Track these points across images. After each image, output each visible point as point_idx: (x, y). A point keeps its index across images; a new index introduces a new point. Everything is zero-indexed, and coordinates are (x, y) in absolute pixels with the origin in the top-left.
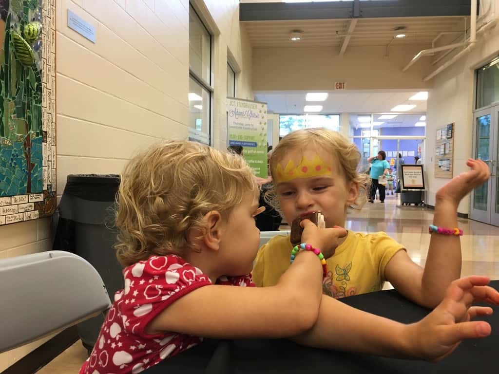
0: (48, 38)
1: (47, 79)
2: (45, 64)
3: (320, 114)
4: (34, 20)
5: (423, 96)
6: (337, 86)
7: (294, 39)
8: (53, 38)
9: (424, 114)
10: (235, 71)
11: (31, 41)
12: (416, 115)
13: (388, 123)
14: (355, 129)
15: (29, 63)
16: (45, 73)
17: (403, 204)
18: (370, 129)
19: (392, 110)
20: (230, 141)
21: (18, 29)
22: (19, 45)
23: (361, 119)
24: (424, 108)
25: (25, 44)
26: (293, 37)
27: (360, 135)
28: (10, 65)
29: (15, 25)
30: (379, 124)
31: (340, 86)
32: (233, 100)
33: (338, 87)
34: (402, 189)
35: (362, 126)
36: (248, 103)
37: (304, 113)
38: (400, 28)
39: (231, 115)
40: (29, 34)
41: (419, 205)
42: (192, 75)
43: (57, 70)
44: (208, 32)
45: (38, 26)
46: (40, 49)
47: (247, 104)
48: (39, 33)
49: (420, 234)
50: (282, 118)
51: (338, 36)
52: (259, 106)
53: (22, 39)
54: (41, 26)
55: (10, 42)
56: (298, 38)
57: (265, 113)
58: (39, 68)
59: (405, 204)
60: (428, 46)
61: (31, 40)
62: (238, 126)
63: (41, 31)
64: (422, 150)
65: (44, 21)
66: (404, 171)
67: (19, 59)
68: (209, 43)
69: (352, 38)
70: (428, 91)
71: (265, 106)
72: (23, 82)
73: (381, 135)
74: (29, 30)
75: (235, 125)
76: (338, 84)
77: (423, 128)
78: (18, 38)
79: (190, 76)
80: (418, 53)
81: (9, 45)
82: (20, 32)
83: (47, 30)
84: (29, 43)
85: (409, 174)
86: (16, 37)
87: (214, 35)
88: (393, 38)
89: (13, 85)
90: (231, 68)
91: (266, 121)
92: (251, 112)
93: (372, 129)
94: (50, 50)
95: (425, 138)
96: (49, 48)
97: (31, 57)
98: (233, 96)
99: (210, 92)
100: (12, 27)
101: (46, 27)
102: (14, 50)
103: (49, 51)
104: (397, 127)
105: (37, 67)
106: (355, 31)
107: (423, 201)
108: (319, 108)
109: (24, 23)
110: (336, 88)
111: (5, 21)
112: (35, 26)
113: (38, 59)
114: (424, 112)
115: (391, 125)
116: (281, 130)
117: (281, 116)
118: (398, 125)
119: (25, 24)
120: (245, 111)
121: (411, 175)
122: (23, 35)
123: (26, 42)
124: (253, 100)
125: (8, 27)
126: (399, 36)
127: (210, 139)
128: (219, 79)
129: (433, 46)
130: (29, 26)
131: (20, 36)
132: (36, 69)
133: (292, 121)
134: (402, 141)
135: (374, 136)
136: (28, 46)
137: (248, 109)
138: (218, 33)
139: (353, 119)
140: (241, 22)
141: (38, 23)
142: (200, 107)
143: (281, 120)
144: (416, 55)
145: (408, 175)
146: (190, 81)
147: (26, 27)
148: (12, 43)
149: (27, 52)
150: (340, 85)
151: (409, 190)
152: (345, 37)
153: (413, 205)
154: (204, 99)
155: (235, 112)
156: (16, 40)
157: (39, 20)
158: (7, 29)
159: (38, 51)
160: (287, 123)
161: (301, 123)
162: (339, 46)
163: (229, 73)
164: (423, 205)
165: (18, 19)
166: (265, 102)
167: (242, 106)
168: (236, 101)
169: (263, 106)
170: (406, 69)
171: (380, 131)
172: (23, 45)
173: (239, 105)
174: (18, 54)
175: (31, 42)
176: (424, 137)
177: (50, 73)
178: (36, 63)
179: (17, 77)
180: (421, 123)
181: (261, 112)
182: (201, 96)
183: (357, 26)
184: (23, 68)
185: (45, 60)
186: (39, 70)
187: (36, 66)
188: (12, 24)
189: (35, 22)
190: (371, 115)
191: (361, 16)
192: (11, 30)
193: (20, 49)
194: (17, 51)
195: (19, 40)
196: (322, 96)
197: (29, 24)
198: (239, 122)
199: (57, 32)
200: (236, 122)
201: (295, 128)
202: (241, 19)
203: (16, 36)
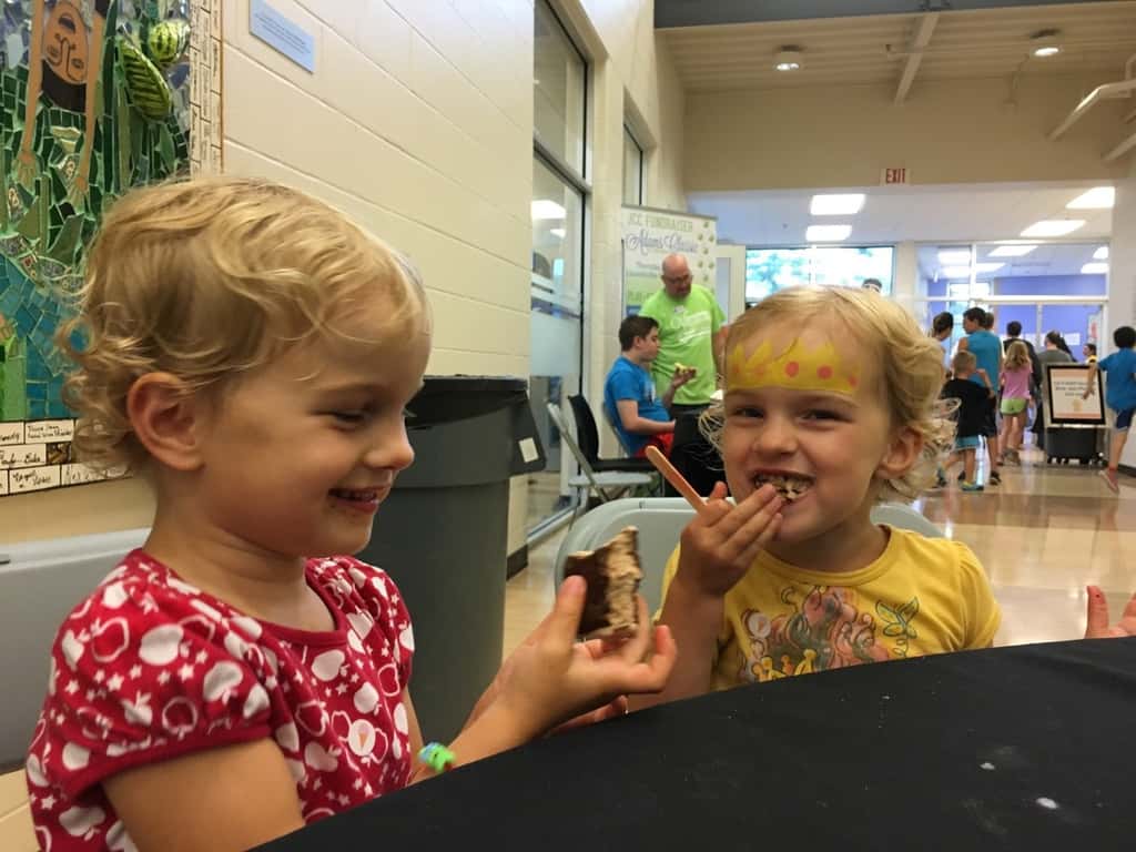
0: (205, 58)
1: (203, 153)
2: (198, 118)
3: (846, 245)
4: (170, 15)
5: (1101, 197)
6: (888, 176)
7: (784, 67)
8: (216, 59)
9: (1105, 241)
10: (643, 147)
11: (163, 64)
12: (1083, 245)
13: (1014, 265)
14: (930, 281)
15: (159, 113)
16: (198, 139)
17: (1050, 461)
18: (967, 281)
19: (1023, 234)
20: (629, 308)
21: (135, 35)
22: (135, 70)
23: (945, 257)
24: (1106, 228)
25: (149, 69)
26: (780, 63)
27: (945, 294)
28: (116, 117)
29: (128, 26)
30: (992, 268)
31: (896, 176)
32: (638, 212)
33: (891, 179)
34: (1048, 423)
35: (948, 273)
36: (672, 217)
37: (806, 244)
38: (1045, 34)
39: (632, 245)
40: (160, 46)
41: (1091, 463)
42: (540, 152)
43: (225, 132)
44: (580, 55)
45: (180, 30)
46: (186, 82)
47: (668, 220)
48: (181, 46)
49: (1092, 533)
50: (754, 256)
51: (890, 57)
52: (698, 223)
53: (144, 57)
54: (187, 29)
55: (116, 64)
56: (794, 65)
57: (711, 239)
58: (184, 127)
59: (1054, 460)
60: (1116, 74)
61: (162, 61)
62: (648, 271)
63: (187, 43)
64: (1098, 331)
65: (194, 20)
66: (1053, 380)
67: (136, 103)
68: (582, 81)
69: (923, 61)
70: (1116, 186)
71: (712, 224)
72: (147, 158)
73: (995, 294)
74: (160, 38)
75: (640, 270)
76: (891, 173)
77: (1102, 277)
78: (133, 55)
79: (535, 156)
80: (1090, 93)
81: (115, 72)
82: (138, 43)
83: (201, 38)
84: (160, 70)
85: (1067, 386)
86: (128, 54)
87: (593, 62)
88: (1028, 57)
89: (123, 163)
90: (633, 139)
91: (714, 261)
92: (679, 239)
93: (973, 278)
94: (208, 85)
95: (1107, 301)
96: (206, 81)
97: (163, 100)
98: (637, 203)
99: (584, 194)
100: (121, 30)
101: (200, 31)
102: (126, 83)
103: (206, 88)
104: (1037, 274)
105: (179, 123)
106: (931, 43)
107: (1101, 454)
108: (843, 232)
109: (147, 21)
110: (884, 178)
111: (104, 16)
112: (173, 30)
113: (181, 105)
114: (1102, 238)
115: (1019, 272)
116: (749, 285)
117: (750, 253)
118: (1037, 271)
119: (150, 24)
120: (663, 237)
121: (1070, 389)
122: (145, 49)
123: (150, 65)
124: (685, 210)
125: (112, 30)
126: (1043, 52)
127: (582, 303)
128: (603, 161)
129: (1128, 73)
130: (159, 29)
131: (138, 52)
132: (177, 129)
133: (777, 262)
134: (1047, 308)
135: (977, 297)
136: (157, 73)
137: (672, 232)
138: (604, 56)
139: (925, 255)
140: (659, 30)
141: (180, 23)
142: (561, 233)
143: (750, 262)
144: (1086, 96)
145: (1064, 389)
146: (535, 166)
147: (153, 31)
148: (120, 67)
149: (154, 87)
150: (895, 174)
151: (1066, 426)
152: (907, 59)
153: (1075, 462)
154: (570, 212)
155: (641, 241)
156: (130, 60)
157: (183, 17)
158: (107, 35)
159: (182, 88)
160: (764, 269)
161: (797, 269)
162: (894, 81)
163: (628, 153)
164: (1100, 462)
165: (134, 14)
166: (712, 215)
167: (658, 224)
168: (644, 213)
169: (706, 226)
170: (1058, 132)
171: (993, 283)
172: (145, 72)
173: (649, 224)
174: (134, 93)
175: (165, 65)
176: (1106, 297)
177: (208, 138)
178: (175, 114)
179: (133, 146)
180: (1099, 263)
181: (701, 238)
182: (562, 204)
183: (936, 32)
184: (146, 125)
185: (197, 110)
186: (182, 132)
187: (176, 122)
188: (120, 23)
189: (172, 20)
190: (970, 247)
191: (948, 7)
192: (119, 37)
193: (139, 80)
194: (131, 85)
195: (136, 60)
196: (851, 202)
197: (160, 25)
198: (651, 262)
199: (225, 45)
200: (644, 262)
201: (785, 280)
202: (658, 24)
203: (130, 50)
